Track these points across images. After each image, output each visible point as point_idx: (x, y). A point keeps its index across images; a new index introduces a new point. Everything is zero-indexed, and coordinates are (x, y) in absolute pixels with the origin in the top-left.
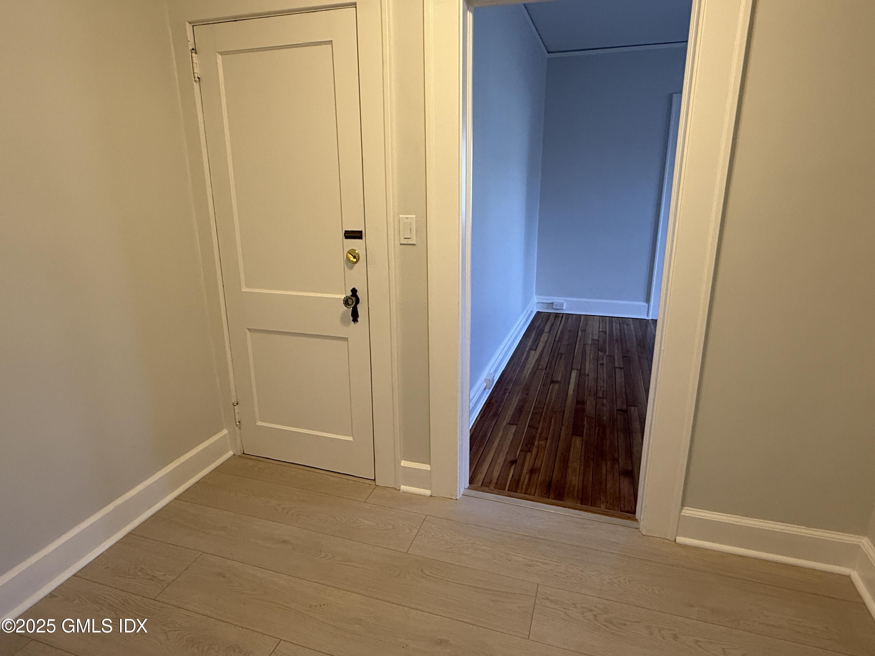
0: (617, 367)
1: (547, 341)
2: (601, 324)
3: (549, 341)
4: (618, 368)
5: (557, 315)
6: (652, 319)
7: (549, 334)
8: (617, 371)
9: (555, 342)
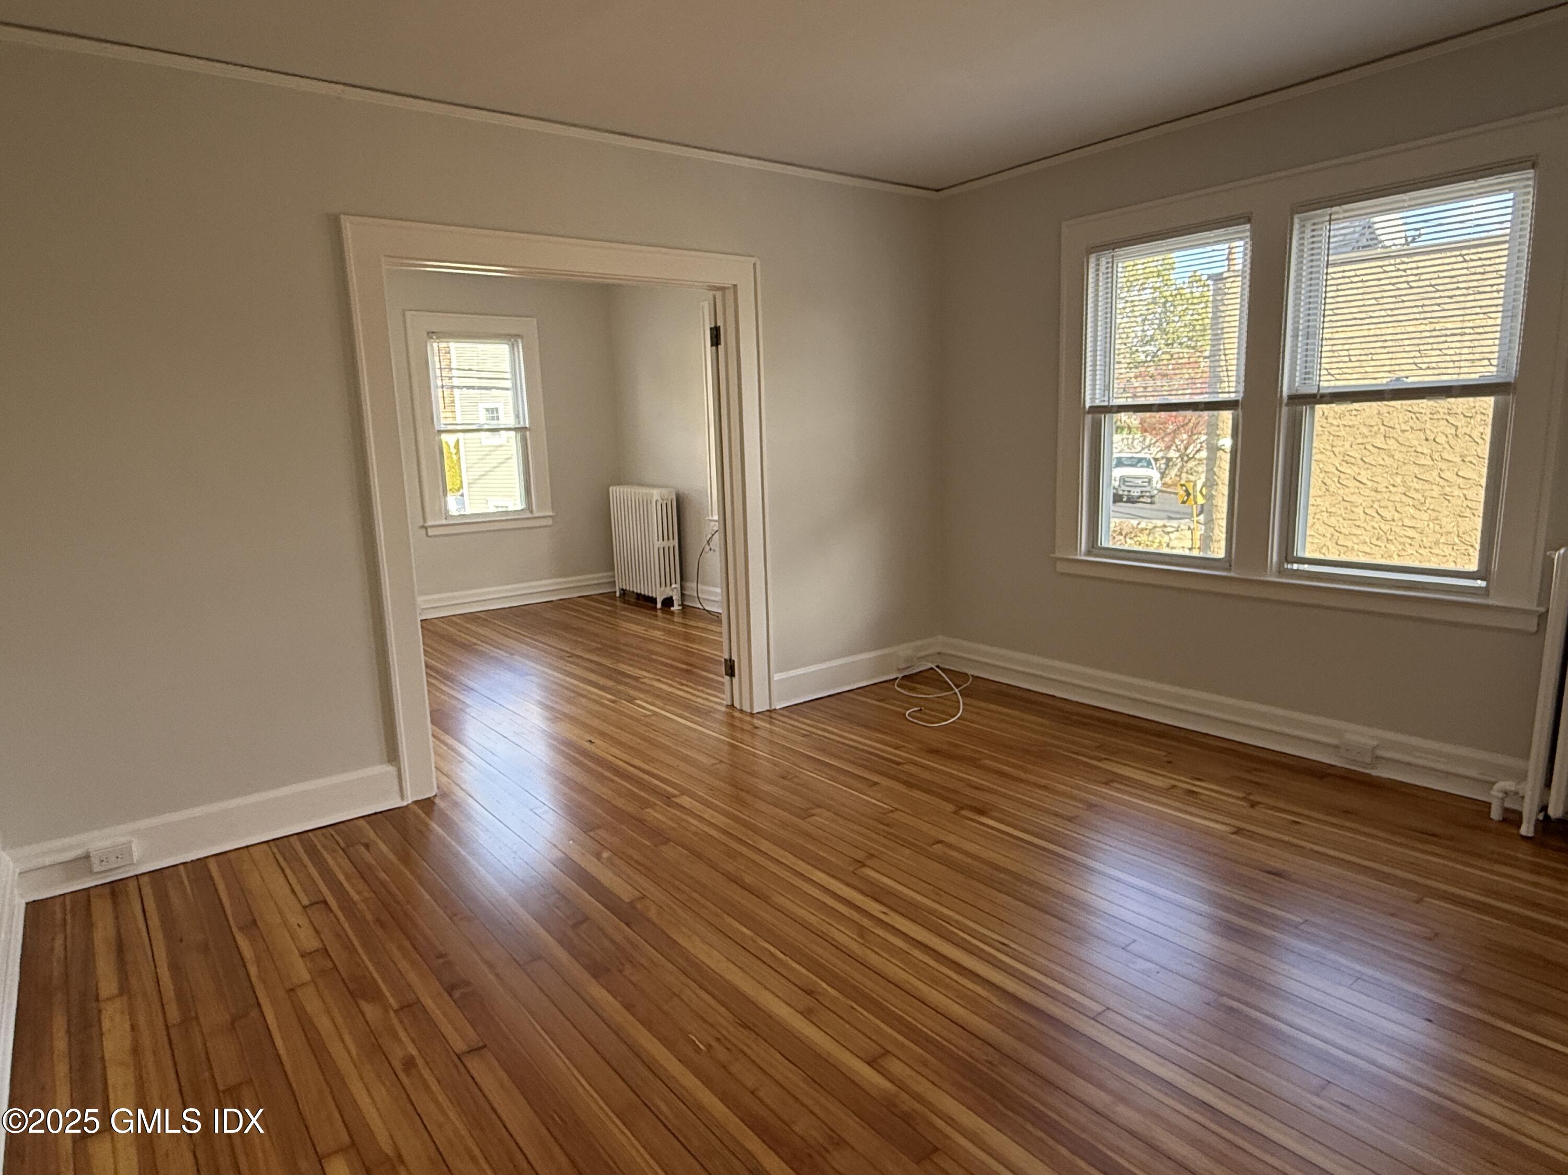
0: (464, 1053)
1: (136, 1050)
2: (288, 871)
3: (146, 1041)
4: (469, 1052)
5: (115, 889)
6: (416, 802)
7: (125, 998)
8: (475, 1065)
9: (174, 1033)
